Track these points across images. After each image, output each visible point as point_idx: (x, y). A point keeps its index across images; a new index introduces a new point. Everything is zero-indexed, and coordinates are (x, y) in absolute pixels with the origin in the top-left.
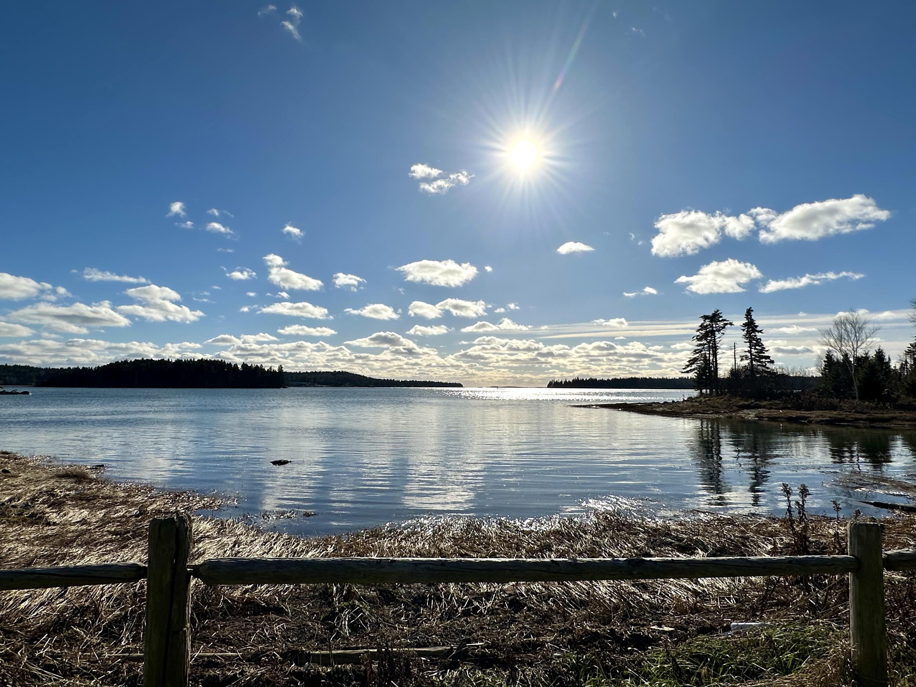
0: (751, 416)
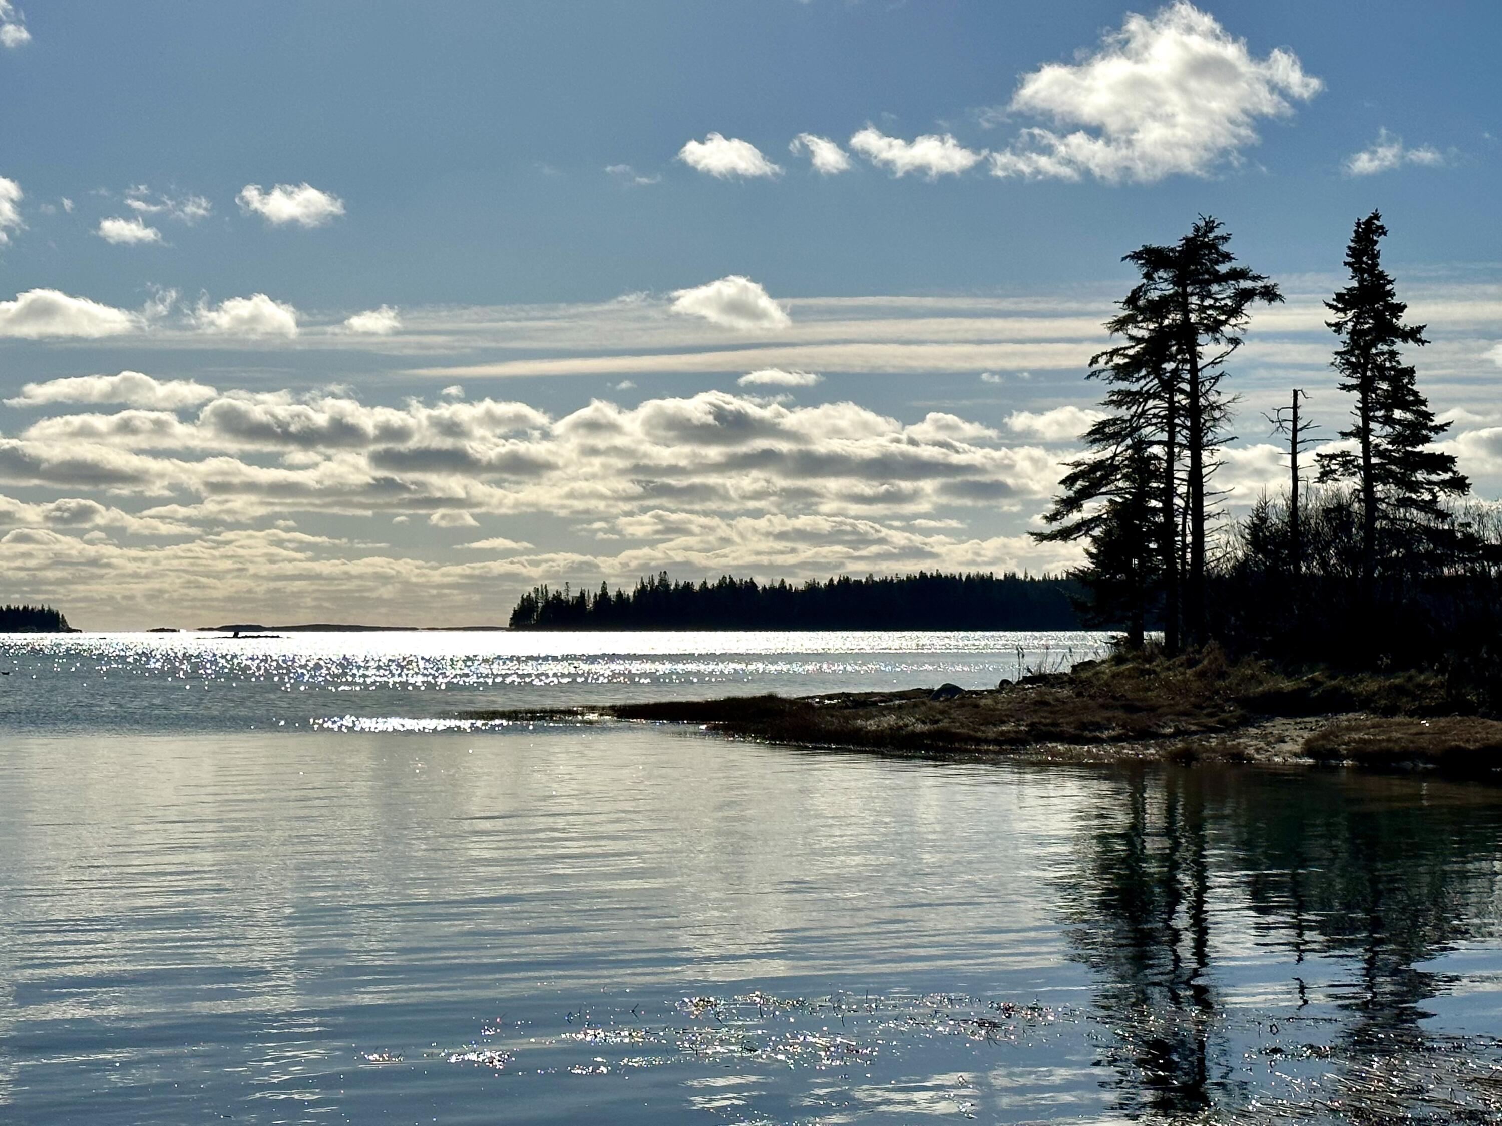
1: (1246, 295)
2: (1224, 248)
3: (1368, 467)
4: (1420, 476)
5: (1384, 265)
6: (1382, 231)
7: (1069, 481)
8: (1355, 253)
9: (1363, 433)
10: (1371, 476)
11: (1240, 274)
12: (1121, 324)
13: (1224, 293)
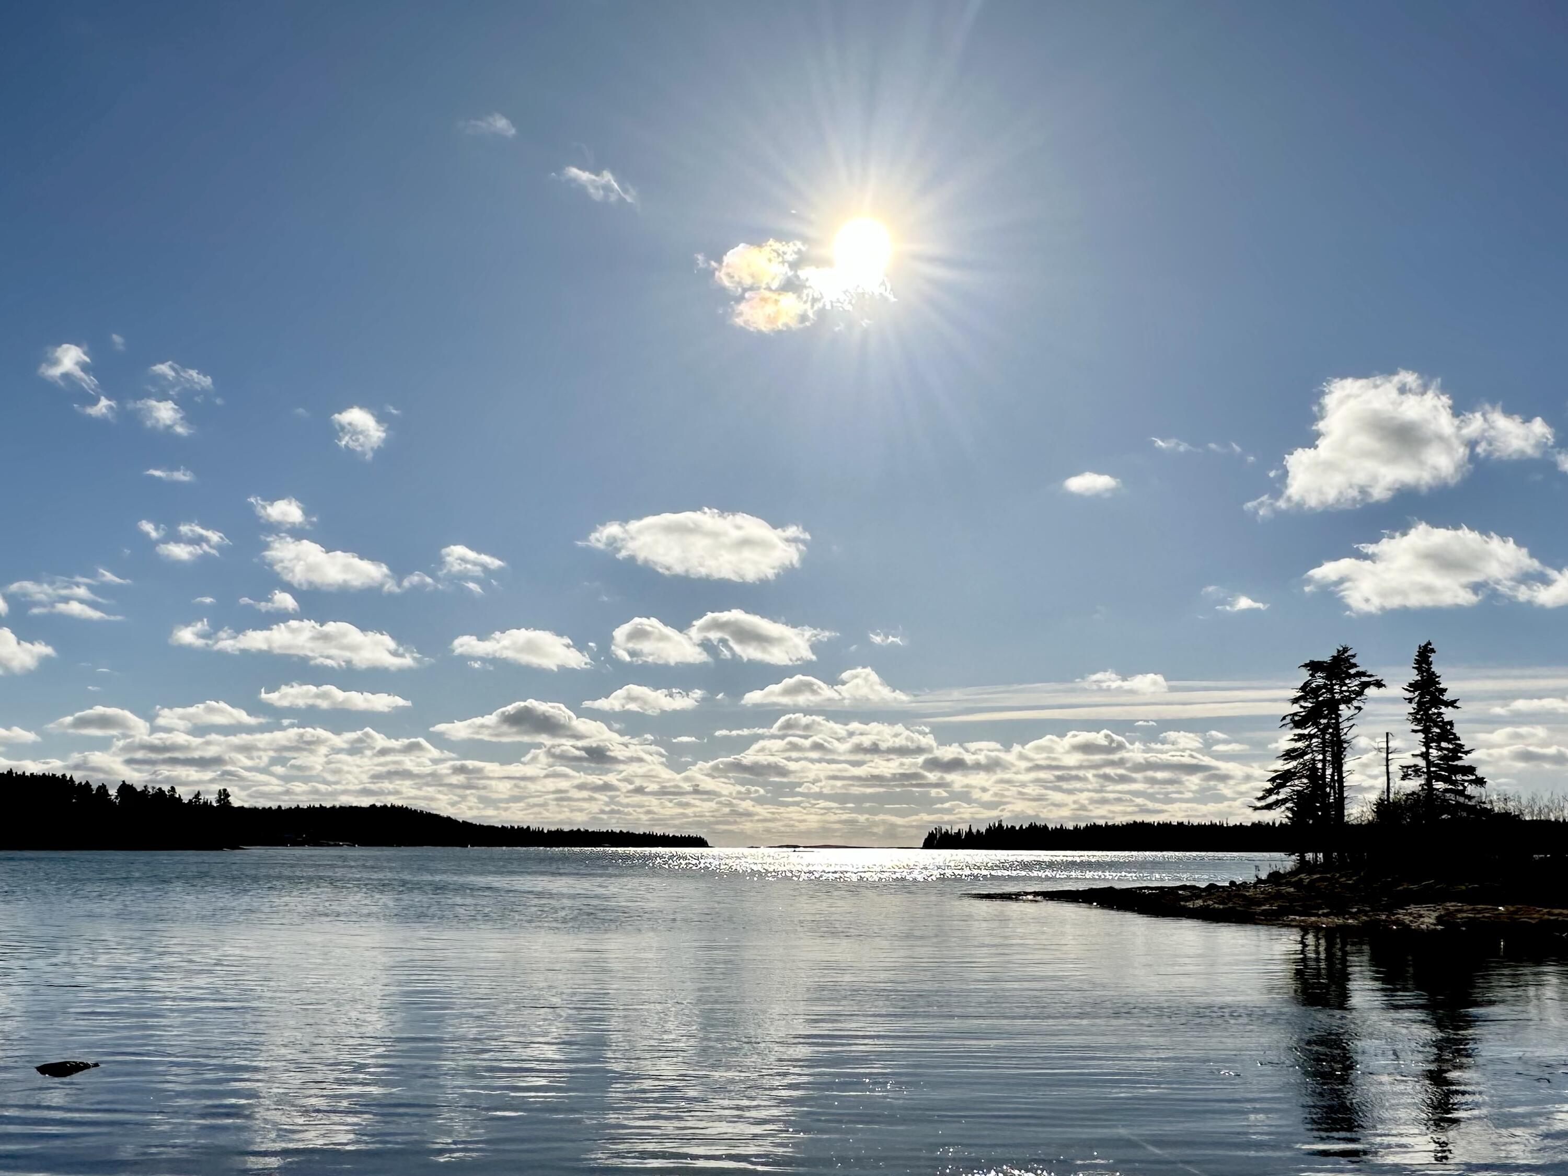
0: (1426, 920)
1: (1365, 685)
2: (1352, 661)
3: (1429, 772)
4: (1459, 777)
5: (1435, 668)
6: (1433, 651)
7: (1272, 780)
8: (1417, 662)
9: (1425, 756)
10: (1431, 777)
11: (1363, 674)
12: (1296, 701)
13: (1354, 684)
